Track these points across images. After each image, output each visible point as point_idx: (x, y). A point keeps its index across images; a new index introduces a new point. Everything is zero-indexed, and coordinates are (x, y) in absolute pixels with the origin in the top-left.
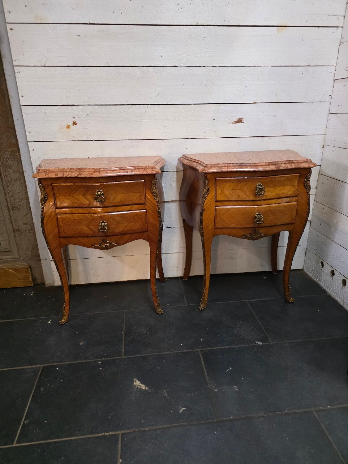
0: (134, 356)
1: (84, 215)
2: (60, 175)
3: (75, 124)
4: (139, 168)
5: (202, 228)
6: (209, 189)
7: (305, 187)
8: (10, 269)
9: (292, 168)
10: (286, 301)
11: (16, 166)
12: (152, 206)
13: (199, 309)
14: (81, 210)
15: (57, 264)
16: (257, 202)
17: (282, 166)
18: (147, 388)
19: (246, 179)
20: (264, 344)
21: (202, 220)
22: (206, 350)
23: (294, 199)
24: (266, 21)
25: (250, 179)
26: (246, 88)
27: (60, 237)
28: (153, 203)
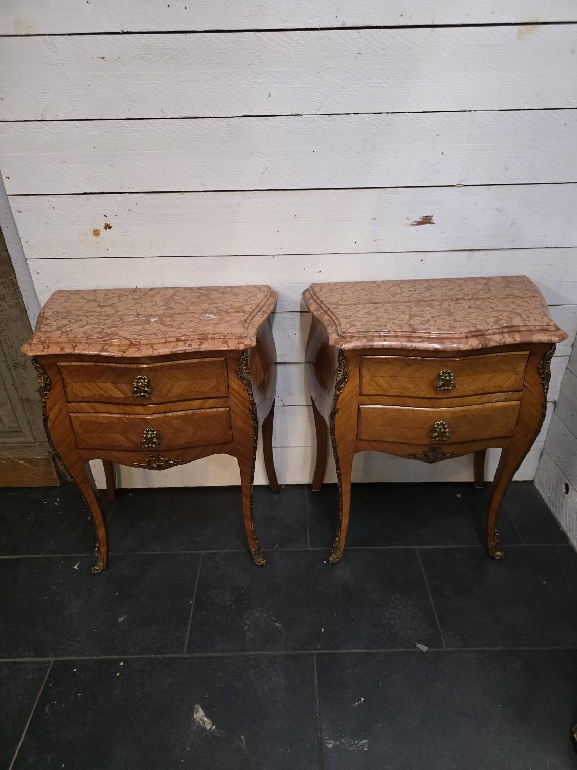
0: (204, 655)
1: (116, 416)
2: (68, 350)
3: (108, 227)
4: (214, 336)
5: (335, 439)
6: (347, 375)
7: (540, 374)
8: (22, 459)
9: (515, 343)
10: (488, 554)
11: (13, 297)
12: (241, 402)
13: (328, 561)
14: (111, 408)
15: (80, 486)
16: (440, 401)
17: (493, 340)
18: (214, 727)
19: (420, 360)
20: (431, 650)
21: (334, 426)
22: (326, 654)
23: (516, 395)
24: (493, 13)
25: (426, 360)
26: (442, 156)
27: (79, 448)
28: (241, 397)
